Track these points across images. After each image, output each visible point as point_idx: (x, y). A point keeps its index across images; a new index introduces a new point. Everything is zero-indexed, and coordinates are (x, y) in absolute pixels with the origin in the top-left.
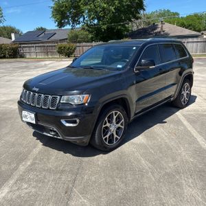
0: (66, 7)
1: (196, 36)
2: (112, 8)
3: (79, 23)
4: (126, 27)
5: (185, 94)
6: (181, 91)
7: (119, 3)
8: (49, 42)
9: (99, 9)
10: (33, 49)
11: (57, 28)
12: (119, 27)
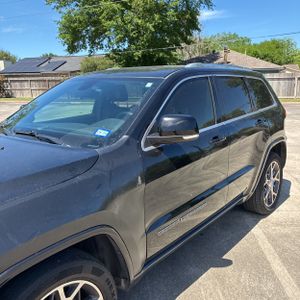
0: (80, 22)
1: (277, 71)
2: (150, 26)
3: (102, 48)
4: (171, 55)
5: (271, 185)
6: (262, 180)
7: (160, 19)
8: (55, 75)
9: (130, 27)
10: (26, 85)
11: (67, 53)
12: (161, 54)
